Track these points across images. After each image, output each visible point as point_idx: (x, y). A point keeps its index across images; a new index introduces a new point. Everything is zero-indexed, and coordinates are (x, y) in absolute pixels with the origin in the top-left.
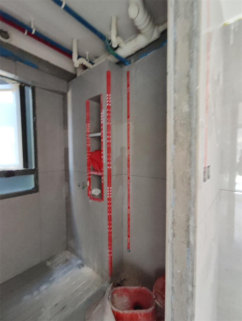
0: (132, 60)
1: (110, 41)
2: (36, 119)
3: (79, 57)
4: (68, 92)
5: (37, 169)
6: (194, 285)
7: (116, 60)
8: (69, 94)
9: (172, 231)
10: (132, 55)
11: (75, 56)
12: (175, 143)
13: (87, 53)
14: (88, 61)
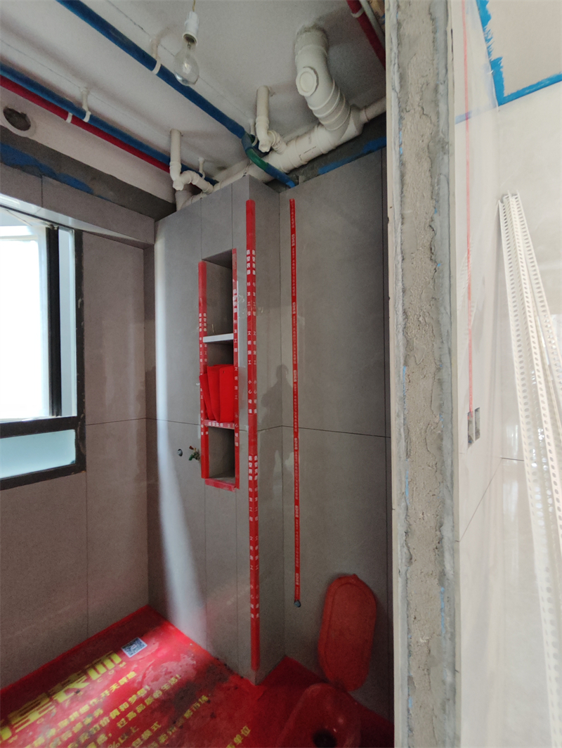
0: (301, 178)
1: (253, 138)
2: (82, 304)
3: (185, 168)
4: (155, 241)
5: (82, 416)
6: (457, 668)
7: (266, 177)
8: (160, 248)
9: (405, 550)
10: (302, 166)
11: (175, 166)
12: (406, 364)
13: (201, 160)
14: (204, 177)
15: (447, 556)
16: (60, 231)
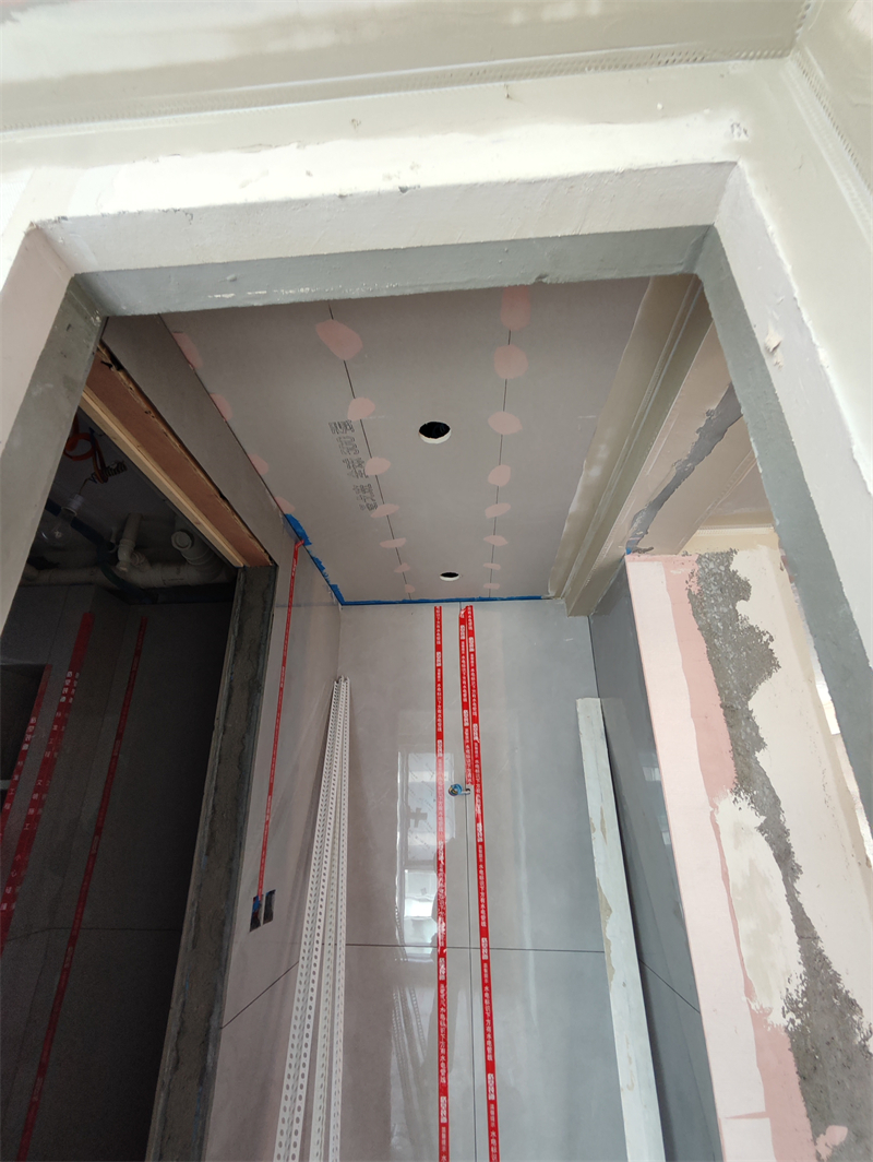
9: (174, 1054)
12: (207, 854)
15: (210, 1047)
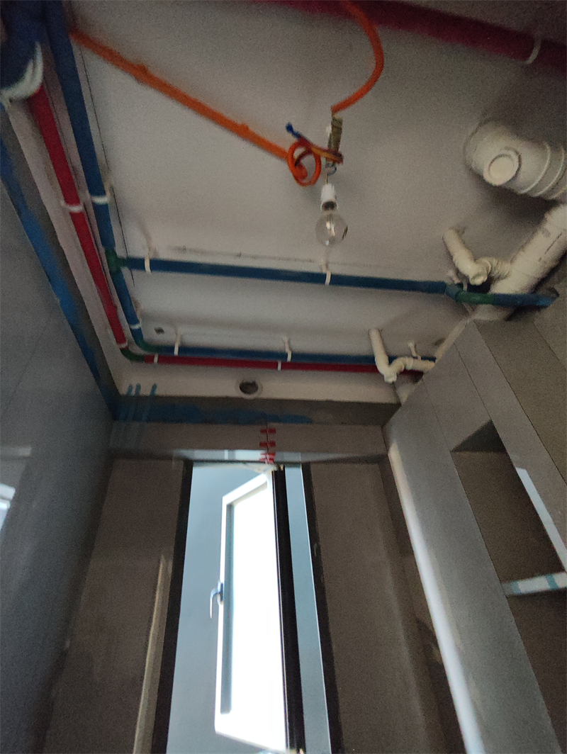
1: (460, 285)
2: (319, 550)
3: (391, 359)
4: (388, 450)
8: (394, 455)
11: (381, 361)
13: (411, 345)
14: (419, 357)
16: (287, 470)
